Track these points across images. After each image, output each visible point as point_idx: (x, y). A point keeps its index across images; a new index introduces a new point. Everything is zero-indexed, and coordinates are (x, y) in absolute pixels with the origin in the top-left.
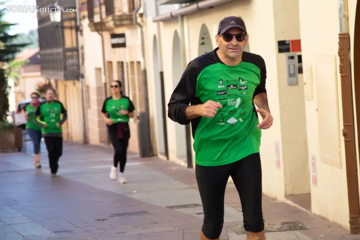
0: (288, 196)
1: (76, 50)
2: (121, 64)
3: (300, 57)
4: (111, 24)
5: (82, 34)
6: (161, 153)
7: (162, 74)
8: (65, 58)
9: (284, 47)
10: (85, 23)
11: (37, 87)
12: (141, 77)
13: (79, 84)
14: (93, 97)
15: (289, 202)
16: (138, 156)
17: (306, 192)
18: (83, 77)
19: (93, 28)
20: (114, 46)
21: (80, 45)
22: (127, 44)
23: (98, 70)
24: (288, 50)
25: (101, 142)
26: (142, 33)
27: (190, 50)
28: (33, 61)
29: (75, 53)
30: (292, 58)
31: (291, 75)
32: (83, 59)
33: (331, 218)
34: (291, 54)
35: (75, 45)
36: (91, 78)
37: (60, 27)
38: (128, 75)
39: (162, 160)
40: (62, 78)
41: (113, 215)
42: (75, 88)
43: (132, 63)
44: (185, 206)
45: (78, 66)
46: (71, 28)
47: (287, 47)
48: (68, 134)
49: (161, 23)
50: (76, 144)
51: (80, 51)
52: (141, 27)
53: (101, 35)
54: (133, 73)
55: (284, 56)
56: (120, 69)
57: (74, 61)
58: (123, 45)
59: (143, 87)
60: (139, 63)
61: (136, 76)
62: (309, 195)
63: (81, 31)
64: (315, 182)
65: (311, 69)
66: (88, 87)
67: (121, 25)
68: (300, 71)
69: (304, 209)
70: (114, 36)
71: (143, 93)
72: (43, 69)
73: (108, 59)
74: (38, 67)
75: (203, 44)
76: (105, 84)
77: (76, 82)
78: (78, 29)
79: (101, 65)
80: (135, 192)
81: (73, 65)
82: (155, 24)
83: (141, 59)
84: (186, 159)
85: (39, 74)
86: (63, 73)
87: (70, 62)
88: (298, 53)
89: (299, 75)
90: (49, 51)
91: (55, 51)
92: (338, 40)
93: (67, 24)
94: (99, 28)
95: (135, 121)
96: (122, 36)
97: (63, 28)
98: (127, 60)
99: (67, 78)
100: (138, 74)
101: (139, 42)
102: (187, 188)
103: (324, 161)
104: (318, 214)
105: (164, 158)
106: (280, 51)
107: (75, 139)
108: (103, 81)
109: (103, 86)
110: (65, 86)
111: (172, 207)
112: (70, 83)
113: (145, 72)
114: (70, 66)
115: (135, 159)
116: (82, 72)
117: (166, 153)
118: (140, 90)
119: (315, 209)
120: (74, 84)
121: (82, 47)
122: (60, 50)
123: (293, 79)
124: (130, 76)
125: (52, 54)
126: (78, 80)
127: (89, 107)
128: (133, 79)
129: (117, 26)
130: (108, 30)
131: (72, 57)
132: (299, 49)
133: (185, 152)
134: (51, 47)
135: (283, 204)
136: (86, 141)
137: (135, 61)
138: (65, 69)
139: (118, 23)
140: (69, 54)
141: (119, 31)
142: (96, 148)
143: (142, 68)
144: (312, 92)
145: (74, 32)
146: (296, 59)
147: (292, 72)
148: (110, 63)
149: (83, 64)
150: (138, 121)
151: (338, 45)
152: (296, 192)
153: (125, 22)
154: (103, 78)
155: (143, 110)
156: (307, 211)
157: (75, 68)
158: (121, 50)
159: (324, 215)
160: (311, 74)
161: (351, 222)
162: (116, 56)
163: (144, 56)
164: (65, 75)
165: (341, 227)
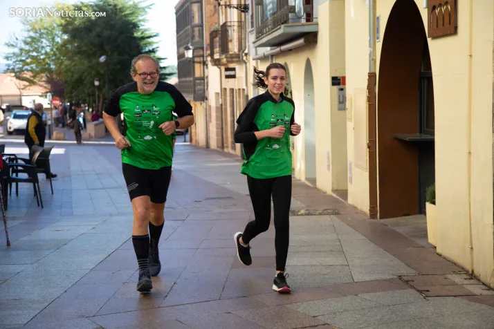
0: (333, 191)
1: (203, 79)
2: (232, 90)
4: (224, 60)
5: (207, 68)
8: (195, 85)
9: (336, 82)
10: (209, 59)
12: (245, 100)
13: (204, 104)
14: (214, 114)
15: (335, 195)
16: (240, 158)
17: (345, 188)
18: (207, 99)
19: (213, 63)
20: (227, 77)
21: (206, 75)
22: (237, 76)
23: (217, 94)
24: (339, 84)
25: (218, 147)
26: (246, 68)
29: (202, 81)
30: (342, 90)
31: (340, 103)
32: (207, 86)
33: (359, 208)
34: (341, 86)
35: (202, 75)
36: (212, 101)
37: (192, 62)
38: (236, 98)
40: (192, 99)
41: (207, 199)
42: (202, 107)
43: (239, 89)
45: (204, 91)
46: (200, 63)
47: (338, 81)
49: (259, 61)
50: (201, 148)
51: (206, 80)
52: (246, 63)
53: (220, 68)
54: (240, 97)
55: (336, 88)
56: (231, 94)
57: (201, 87)
58: (234, 77)
60: (244, 90)
61: (242, 100)
62: (347, 190)
63: (207, 65)
64: (351, 182)
66: (210, 106)
67: (232, 62)
69: (343, 200)
70: (227, 69)
73: (223, 86)
76: (222, 105)
77: (202, 102)
78: (204, 64)
79: (219, 91)
80: (228, 183)
81: (200, 90)
82: (254, 61)
83: (245, 87)
87: (198, 87)
88: (345, 87)
89: (345, 103)
90: (184, 79)
91: (188, 79)
92: (367, 77)
93: (197, 59)
94: (217, 63)
96: (234, 69)
97: (194, 62)
98: (236, 88)
99: (195, 100)
101: (244, 75)
103: (357, 166)
104: (351, 204)
106: (333, 84)
107: (200, 145)
108: (220, 103)
109: (219, 106)
110: (195, 105)
112: (198, 103)
113: (247, 97)
114: (198, 90)
115: (236, 161)
116: (206, 95)
119: (350, 201)
120: (201, 104)
121: (207, 77)
122: (192, 79)
123: (341, 106)
124: (238, 100)
125: (186, 82)
126: (204, 101)
127: (211, 121)
128: (240, 102)
129: (228, 62)
130: (223, 65)
131: (200, 84)
132: (344, 83)
134: (185, 77)
135: (331, 196)
136: (208, 146)
137: (241, 88)
138: (195, 93)
139: (229, 60)
140: (198, 81)
141: (231, 66)
142: (214, 151)
143: (246, 94)
144: (351, 115)
145: (202, 66)
147: (341, 101)
148: (225, 89)
149: (207, 89)
151: (367, 81)
152: (340, 188)
153: (234, 60)
154: (220, 100)
156: (345, 202)
157: (201, 92)
158: (233, 79)
159: (355, 205)
160: (351, 103)
161: (370, 210)
162: (230, 84)
163: (247, 85)
164: (194, 97)
165: (365, 213)
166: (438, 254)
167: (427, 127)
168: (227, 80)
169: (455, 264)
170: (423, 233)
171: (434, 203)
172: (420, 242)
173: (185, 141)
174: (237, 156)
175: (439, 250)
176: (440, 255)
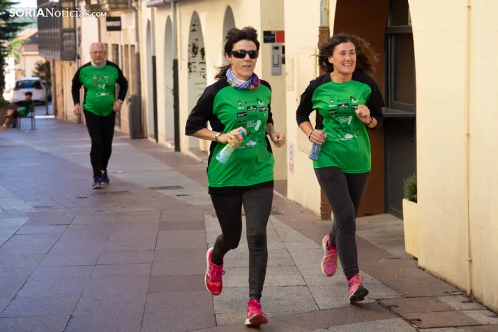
1: (74, 31)
2: (116, 47)
3: (283, 47)
4: (106, 7)
6: (151, 136)
7: (154, 58)
8: (62, 39)
9: (269, 37)
10: (83, 5)
11: (37, 66)
12: (135, 60)
13: (75, 64)
16: (129, 137)
17: (284, 179)
18: (79, 58)
19: (90, 10)
20: (109, 29)
21: (77, 27)
22: (123, 27)
24: (273, 41)
26: (137, 17)
27: (181, 36)
28: (33, 40)
29: (72, 34)
30: (277, 48)
31: (274, 65)
32: (80, 40)
33: (304, 204)
34: (276, 44)
35: (73, 26)
37: (58, 8)
38: (122, 57)
39: (151, 142)
40: (59, 58)
41: (95, 194)
42: (71, 69)
43: (127, 46)
44: (166, 188)
45: (75, 46)
47: (272, 37)
48: (63, 113)
49: (155, 9)
50: (71, 123)
51: (77, 32)
52: (136, 11)
54: (127, 56)
55: (269, 46)
56: (115, 52)
57: (71, 42)
58: (118, 28)
59: (135, 71)
60: (133, 46)
61: (130, 60)
62: (286, 181)
64: (292, 169)
65: (293, 61)
67: (117, 9)
68: (284, 62)
69: (281, 195)
70: (109, 19)
71: (135, 76)
72: (41, 48)
74: (36, 46)
75: (194, 30)
77: (73, 62)
80: (120, 172)
81: (70, 46)
82: (150, 9)
83: (135, 44)
84: (173, 142)
85: (37, 53)
86: (59, 53)
87: (66, 42)
88: (282, 44)
89: (283, 65)
90: (47, 31)
91: (53, 31)
92: (318, 33)
93: (65, 5)
94: (95, 10)
95: (127, 103)
96: (118, 19)
98: (122, 43)
99: (63, 58)
100: (132, 58)
101: (133, 27)
102: (171, 171)
103: (301, 150)
104: (293, 200)
105: (152, 140)
106: (265, 41)
107: (69, 118)
110: (62, 66)
111: (153, 188)
112: (66, 64)
113: (138, 55)
114: (66, 46)
115: (123, 140)
116: (78, 52)
117: (156, 136)
118: (133, 73)
119: (291, 196)
120: (71, 64)
121: (79, 28)
122: (58, 30)
123: (277, 69)
124: (124, 59)
126: (75, 60)
128: (127, 62)
129: (112, 9)
131: (69, 38)
132: (283, 40)
133: (173, 135)
134: (49, 28)
136: (80, 120)
137: (129, 44)
138: (62, 49)
139: (113, 6)
140: (66, 34)
141: (115, 14)
143: (136, 51)
144: (293, 82)
146: (281, 49)
147: (275, 63)
148: (106, 45)
149: (79, 46)
150: (130, 103)
151: (318, 38)
153: (120, 6)
155: (136, 92)
156: (283, 197)
157: (72, 48)
158: (117, 33)
159: (299, 202)
160: (293, 66)
161: (322, 209)
162: (112, 38)
163: (137, 40)
164: (62, 55)
165: (312, 213)
166: (420, 268)
167: (395, 99)
168: (109, 32)
169: (445, 281)
170: (399, 240)
171: (415, 200)
172: (394, 251)
173: (47, 114)
174: (124, 134)
175: (421, 263)
176: (424, 270)
